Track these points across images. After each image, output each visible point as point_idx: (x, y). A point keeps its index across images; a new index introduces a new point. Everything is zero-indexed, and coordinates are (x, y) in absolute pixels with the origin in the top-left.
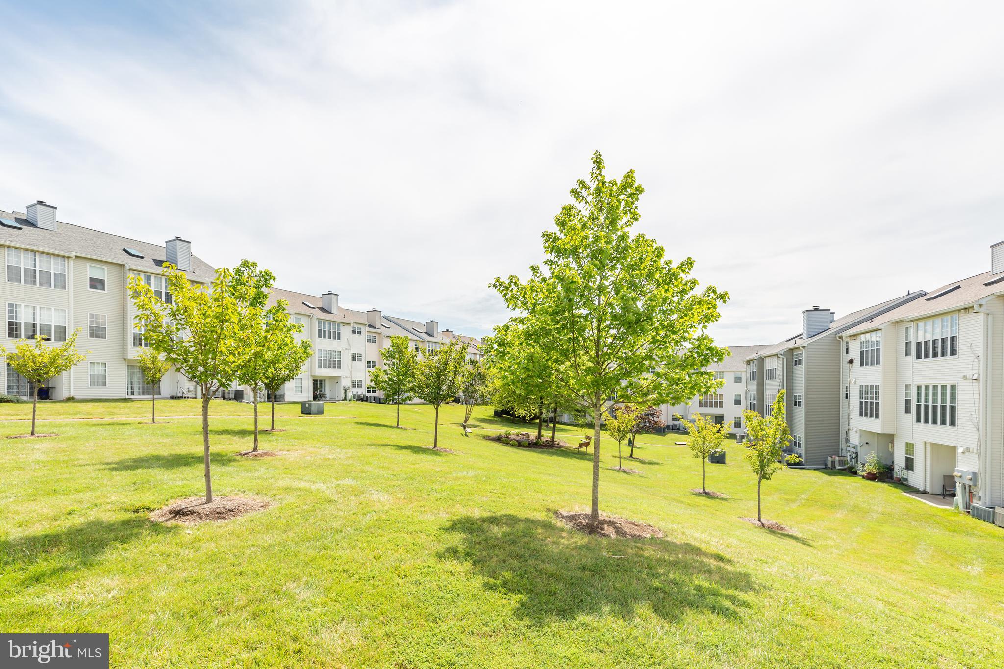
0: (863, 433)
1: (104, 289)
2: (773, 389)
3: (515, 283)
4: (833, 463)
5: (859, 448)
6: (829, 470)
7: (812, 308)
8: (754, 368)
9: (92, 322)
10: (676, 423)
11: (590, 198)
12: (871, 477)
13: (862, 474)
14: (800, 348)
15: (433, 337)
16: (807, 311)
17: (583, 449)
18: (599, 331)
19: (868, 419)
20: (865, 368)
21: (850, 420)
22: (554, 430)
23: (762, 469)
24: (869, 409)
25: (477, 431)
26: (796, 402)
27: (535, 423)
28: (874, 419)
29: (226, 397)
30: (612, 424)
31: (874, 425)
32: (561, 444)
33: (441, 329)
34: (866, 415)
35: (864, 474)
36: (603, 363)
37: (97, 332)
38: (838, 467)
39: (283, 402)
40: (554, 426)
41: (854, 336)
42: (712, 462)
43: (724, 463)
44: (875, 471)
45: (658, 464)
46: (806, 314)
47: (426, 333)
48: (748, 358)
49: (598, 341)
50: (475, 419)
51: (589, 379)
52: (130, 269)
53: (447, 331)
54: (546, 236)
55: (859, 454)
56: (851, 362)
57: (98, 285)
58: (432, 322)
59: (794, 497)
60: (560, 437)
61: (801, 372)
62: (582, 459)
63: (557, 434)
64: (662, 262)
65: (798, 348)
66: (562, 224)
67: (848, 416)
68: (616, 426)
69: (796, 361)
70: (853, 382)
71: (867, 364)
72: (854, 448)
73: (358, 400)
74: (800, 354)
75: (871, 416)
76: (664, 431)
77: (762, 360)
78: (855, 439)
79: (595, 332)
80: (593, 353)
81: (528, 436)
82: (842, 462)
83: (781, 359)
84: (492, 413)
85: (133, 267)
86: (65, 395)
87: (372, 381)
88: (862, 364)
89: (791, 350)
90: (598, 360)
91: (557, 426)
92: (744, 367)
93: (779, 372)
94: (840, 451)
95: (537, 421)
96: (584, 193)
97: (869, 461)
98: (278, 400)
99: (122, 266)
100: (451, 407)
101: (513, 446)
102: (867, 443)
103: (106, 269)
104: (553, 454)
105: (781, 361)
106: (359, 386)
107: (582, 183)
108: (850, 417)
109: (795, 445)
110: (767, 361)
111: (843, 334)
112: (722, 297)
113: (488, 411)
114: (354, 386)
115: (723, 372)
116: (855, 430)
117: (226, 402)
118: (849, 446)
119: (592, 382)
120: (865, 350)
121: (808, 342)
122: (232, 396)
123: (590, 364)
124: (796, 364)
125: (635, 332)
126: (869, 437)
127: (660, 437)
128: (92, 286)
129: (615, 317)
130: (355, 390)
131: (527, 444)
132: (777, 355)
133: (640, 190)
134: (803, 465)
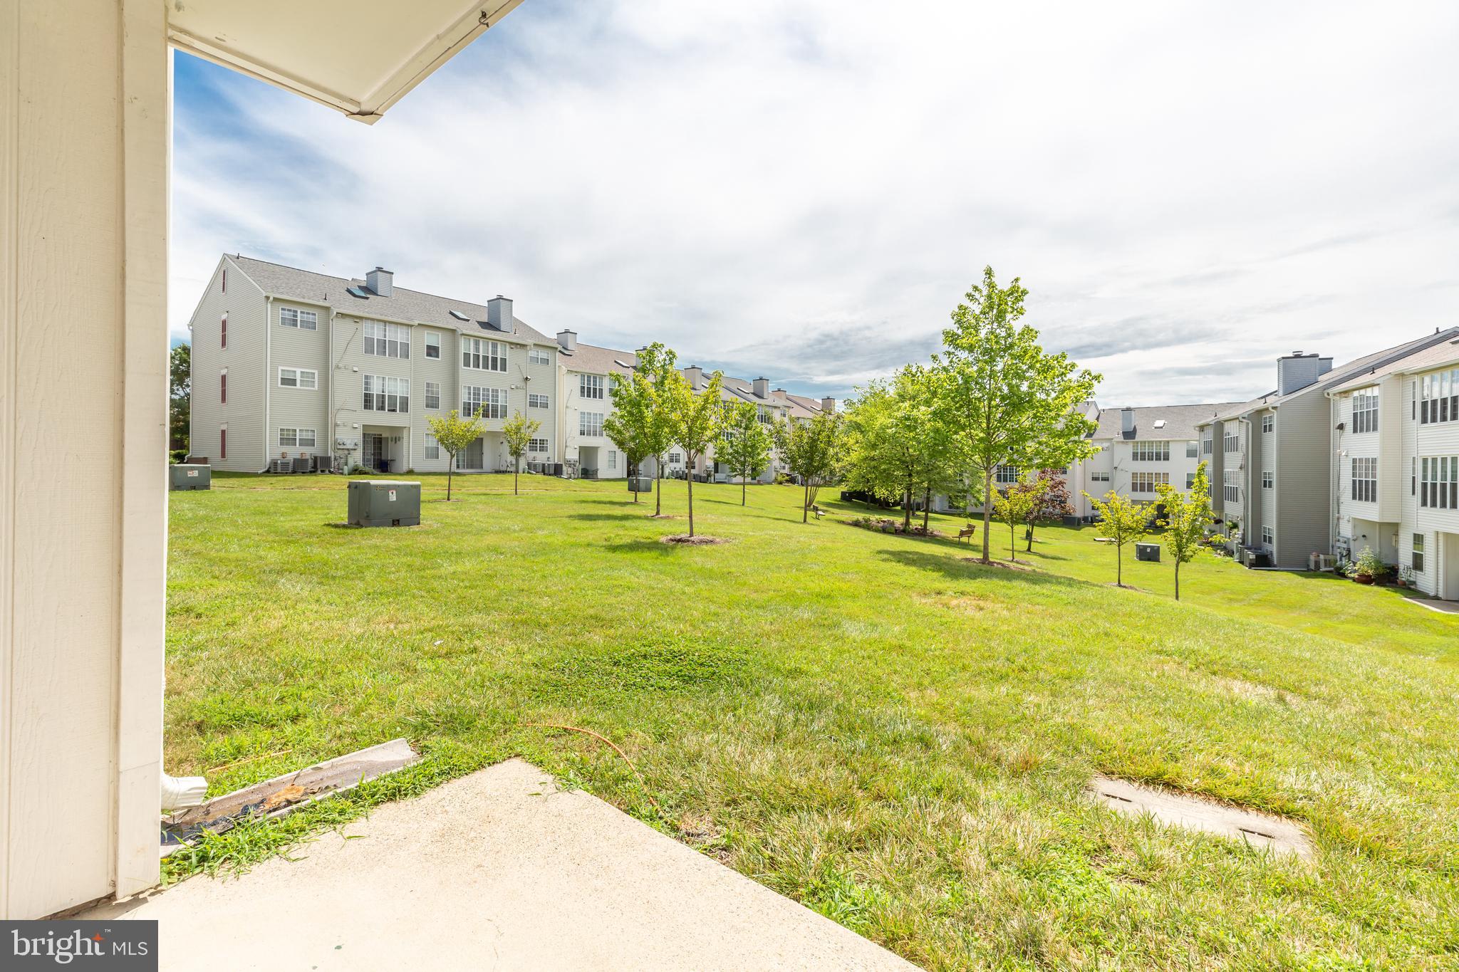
0: (1357, 522)
1: (438, 357)
2: (1233, 462)
3: (921, 372)
4: (1317, 564)
5: (1352, 543)
6: (1310, 571)
7: (1291, 355)
8: (1209, 435)
9: (428, 391)
10: (1096, 513)
11: (982, 300)
12: (1365, 580)
13: (1352, 575)
14: (1270, 409)
15: (763, 398)
16: (1283, 358)
17: (964, 539)
18: (989, 408)
19: (1363, 504)
20: (1358, 435)
21: (1341, 505)
22: (926, 519)
23: (1180, 551)
24: (1364, 491)
25: (828, 516)
26: (1265, 482)
27: (896, 511)
28: (1369, 504)
29: (546, 472)
30: (1004, 505)
31: (1371, 512)
32: (935, 533)
33: (770, 387)
34: (1360, 499)
35: (1355, 575)
36: (993, 434)
37: (432, 403)
38: (1323, 569)
39: (597, 480)
40: (926, 515)
41: (1346, 393)
42: (1141, 559)
43: (1157, 560)
44: (1370, 572)
45: (1064, 559)
46: (1281, 363)
47: (754, 394)
48: (1202, 422)
49: (989, 416)
50: (819, 502)
51: (982, 446)
52: (463, 334)
53: (779, 390)
54: (946, 333)
55: (1352, 550)
56: (1341, 427)
57: (433, 352)
58: (761, 379)
59: (1242, 597)
60: (932, 526)
61: (1272, 442)
62: (963, 548)
63: (930, 523)
64: (1041, 357)
65: (1267, 409)
66: (959, 322)
67: (1338, 500)
68: (1008, 508)
69: (1265, 427)
70: (1343, 454)
71: (1361, 430)
72: (1345, 542)
73: (676, 478)
74: (1270, 417)
75: (1367, 499)
76: (1079, 524)
77: (1220, 425)
78: (1346, 530)
79: (987, 409)
80: (984, 425)
81: (892, 523)
82: (1327, 563)
83: (1244, 424)
84: (839, 496)
85: (465, 332)
86: (405, 469)
87: (716, 453)
88: (1355, 431)
89: (1260, 412)
90: (989, 432)
91: (929, 514)
92: (1196, 433)
93: (1242, 441)
94: (1331, 548)
95: (899, 508)
96: (977, 295)
97: (1364, 558)
98: (591, 476)
99: (453, 331)
100: (786, 488)
101: (876, 531)
102: (1364, 536)
103: (440, 334)
104: (926, 542)
105: (1244, 426)
106: (677, 461)
107: (976, 288)
108: (1341, 501)
109: (1265, 541)
110: (1227, 427)
111: (1329, 391)
112: (1097, 378)
113: (834, 493)
114: (672, 461)
115: (1168, 442)
116: (1346, 518)
117: (546, 477)
118: (1339, 541)
119: (984, 449)
120: (1359, 411)
121: (1281, 402)
122: (552, 471)
123: (982, 435)
124: (1265, 431)
125: (1019, 410)
126: (1366, 530)
127: (1073, 532)
128: (429, 354)
129: (1003, 398)
130: (673, 465)
131: (893, 531)
132: (1238, 418)
133: (1024, 293)
134: (1275, 566)
